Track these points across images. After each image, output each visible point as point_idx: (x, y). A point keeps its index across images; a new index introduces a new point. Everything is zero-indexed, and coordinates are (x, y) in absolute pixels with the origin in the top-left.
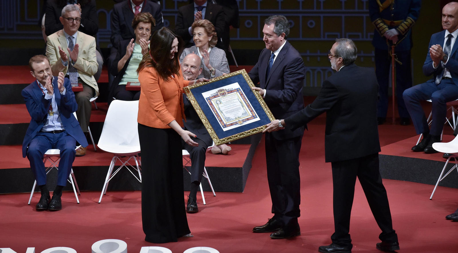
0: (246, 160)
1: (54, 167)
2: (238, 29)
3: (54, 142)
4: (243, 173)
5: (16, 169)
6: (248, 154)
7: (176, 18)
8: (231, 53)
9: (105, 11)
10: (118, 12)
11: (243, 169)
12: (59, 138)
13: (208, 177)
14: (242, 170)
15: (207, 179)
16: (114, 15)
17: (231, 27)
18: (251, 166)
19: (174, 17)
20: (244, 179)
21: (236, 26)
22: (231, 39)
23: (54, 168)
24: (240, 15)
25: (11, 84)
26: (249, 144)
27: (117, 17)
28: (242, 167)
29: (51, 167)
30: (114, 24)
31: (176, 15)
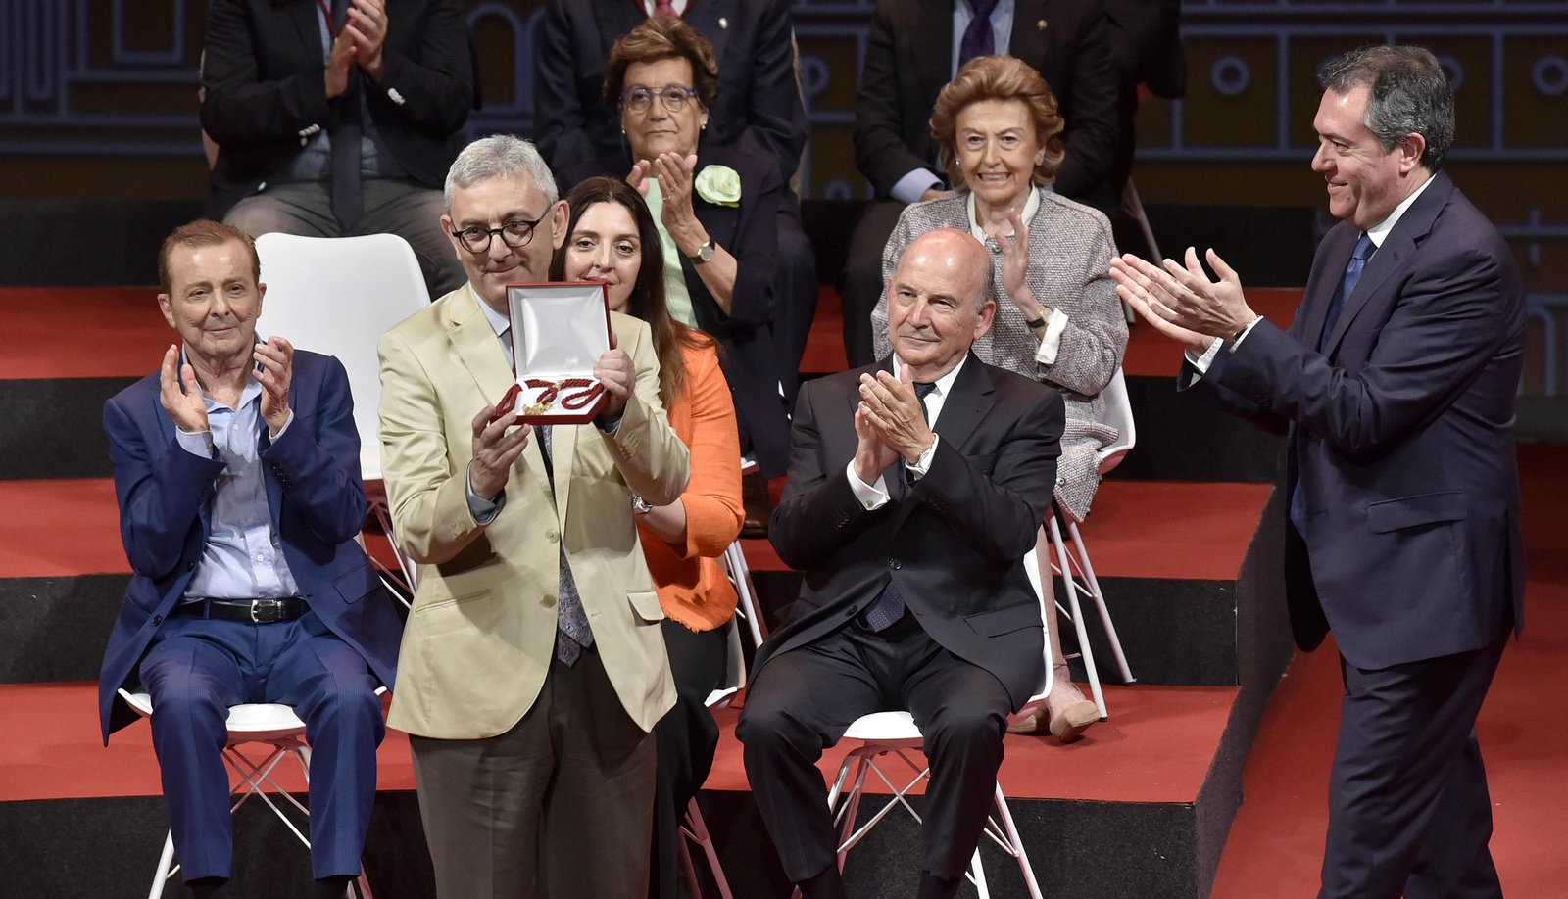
0: (1215, 769)
1: (252, 795)
2: (1177, 104)
3: (261, 670)
4: (1200, 830)
5: (71, 800)
6: (1228, 737)
7: (863, 48)
8: (1137, 225)
9: (507, 12)
10: (569, 17)
11: (1199, 812)
12: (285, 647)
13: (1019, 851)
14: (1192, 817)
15: (1016, 860)
16: (555, 36)
17: (1143, 93)
18: (1241, 797)
19: (852, 40)
20: (1201, 860)
21: (1168, 87)
22: (1139, 153)
23: (255, 797)
24: (1185, 31)
25: (41, 381)
26: (1231, 683)
27: (564, 38)
28: (1193, 799)
29: (242, 795)
30: (547, 73)
31: (862, 33)
